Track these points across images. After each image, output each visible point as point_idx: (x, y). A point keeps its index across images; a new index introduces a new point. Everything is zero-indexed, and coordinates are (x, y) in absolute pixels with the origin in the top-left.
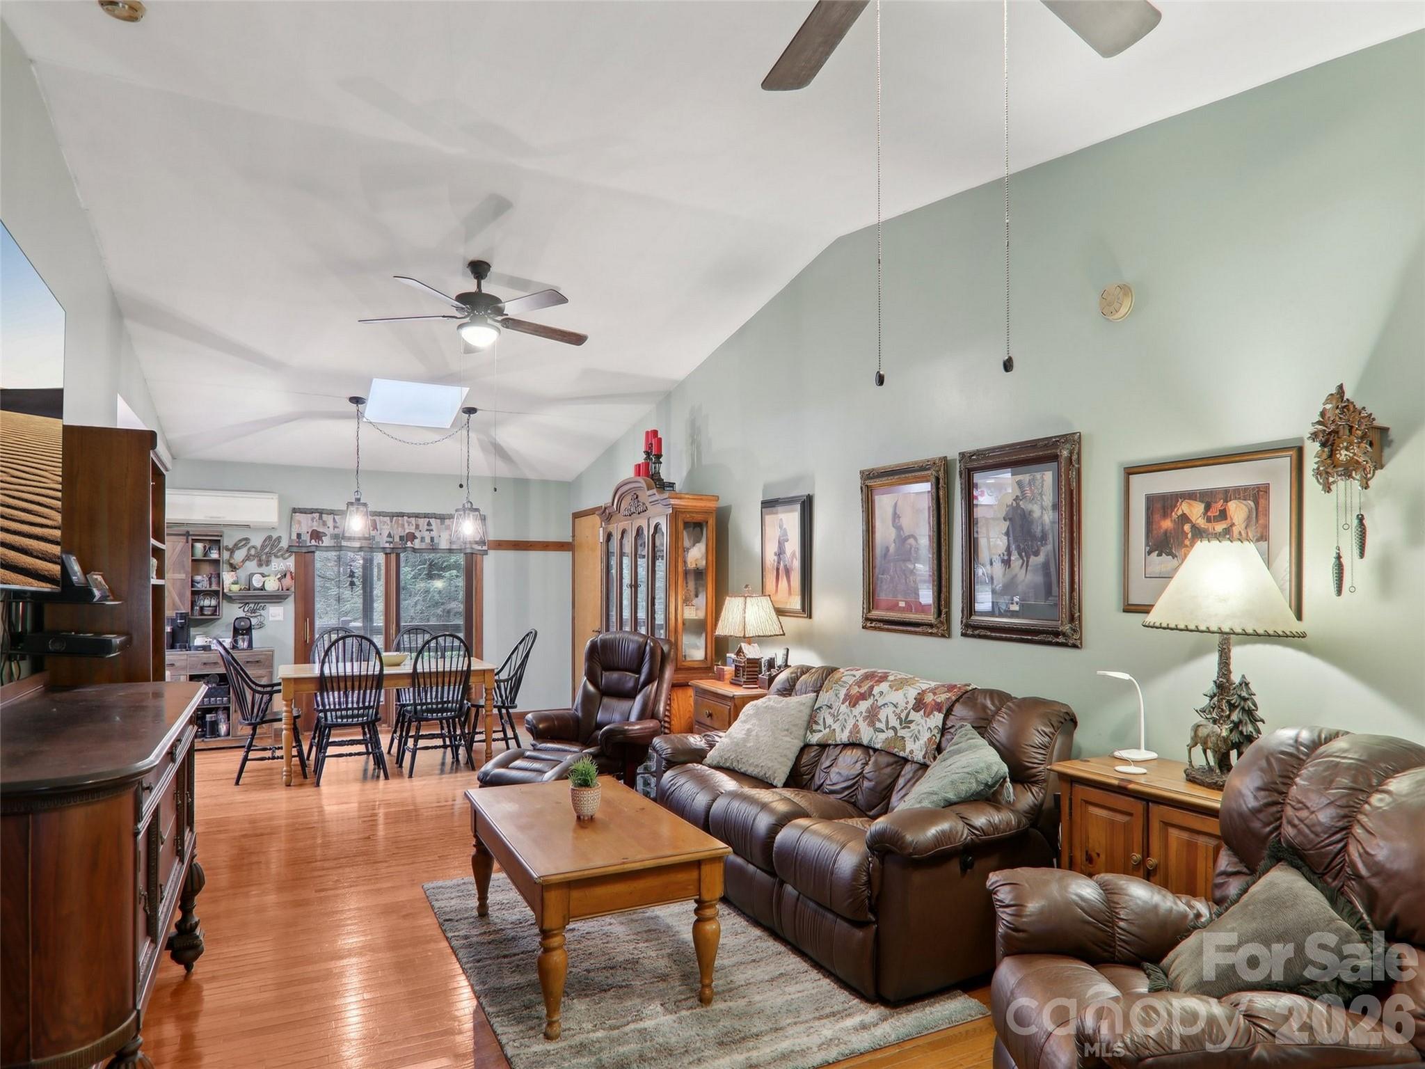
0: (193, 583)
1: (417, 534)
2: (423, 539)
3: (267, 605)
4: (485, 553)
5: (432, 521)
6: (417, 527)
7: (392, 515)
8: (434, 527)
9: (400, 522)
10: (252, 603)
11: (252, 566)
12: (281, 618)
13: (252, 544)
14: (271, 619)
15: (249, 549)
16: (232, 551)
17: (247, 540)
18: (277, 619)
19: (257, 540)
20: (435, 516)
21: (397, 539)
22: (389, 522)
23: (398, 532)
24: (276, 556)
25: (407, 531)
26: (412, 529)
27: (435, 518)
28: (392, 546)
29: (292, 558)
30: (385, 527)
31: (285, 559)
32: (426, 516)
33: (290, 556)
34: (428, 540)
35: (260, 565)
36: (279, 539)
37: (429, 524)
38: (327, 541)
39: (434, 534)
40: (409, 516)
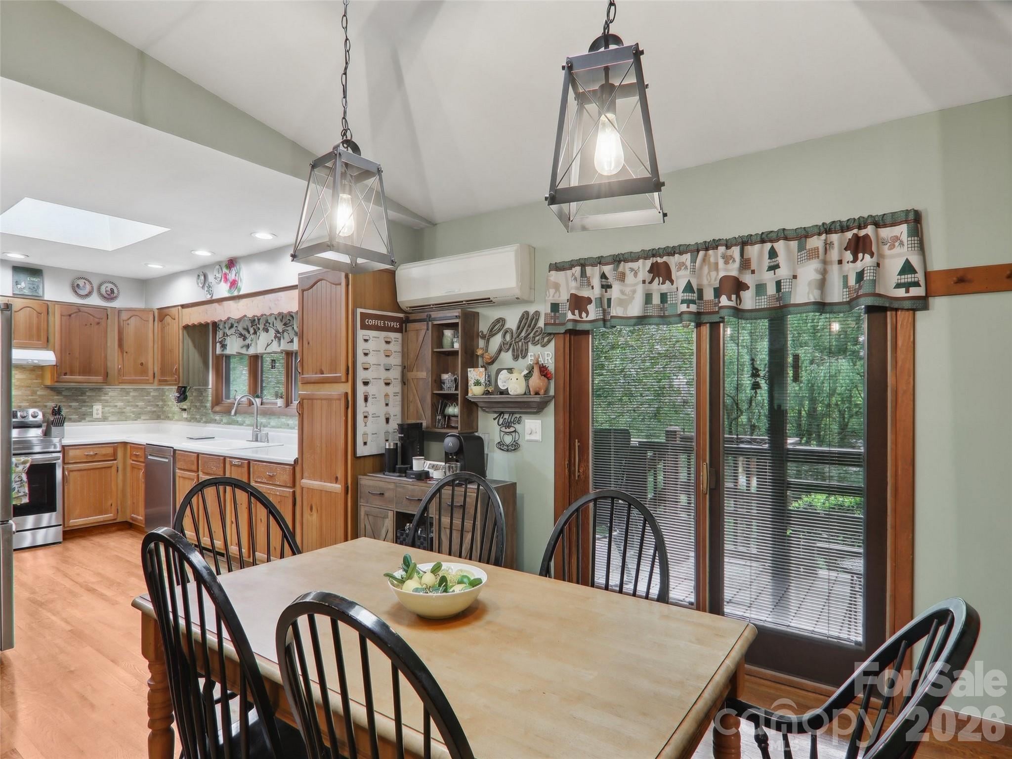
0: (439, 383)
1: (747, 279)
2: (760, 288)
3: (524, 417)
4: (922, 303)
5: (780, 246)
6: (745, 264)
7: (695, 250)
8: (781, 259)
9: (712, 260)
10: (507, 412)
11: (507, 358)
12: (537, 437)
13: (507, 326)
14: (528, 437)
15: (504, 336)
16: (487, 338)
17: (501, 321)
18: (533, 437)
19: (512, 323)
20: (784, 235)
21: (709, 295)
22: (688, 263)
23: (710, 280)
24: (535, 344)
25: (722, 274)
26: (733, 270)
27: (786, 238)
28: (693, 308)
29: (552, 345)
30: (682, 272)
31: (543, 346)
32: (763, 239)
33: (549, 341)
34: (771, 290)
35: (516, 358)
36: (537, 314)
37: (773, 254)
38: (593, 312)
39: (783, 272)
40: (728, 245)
